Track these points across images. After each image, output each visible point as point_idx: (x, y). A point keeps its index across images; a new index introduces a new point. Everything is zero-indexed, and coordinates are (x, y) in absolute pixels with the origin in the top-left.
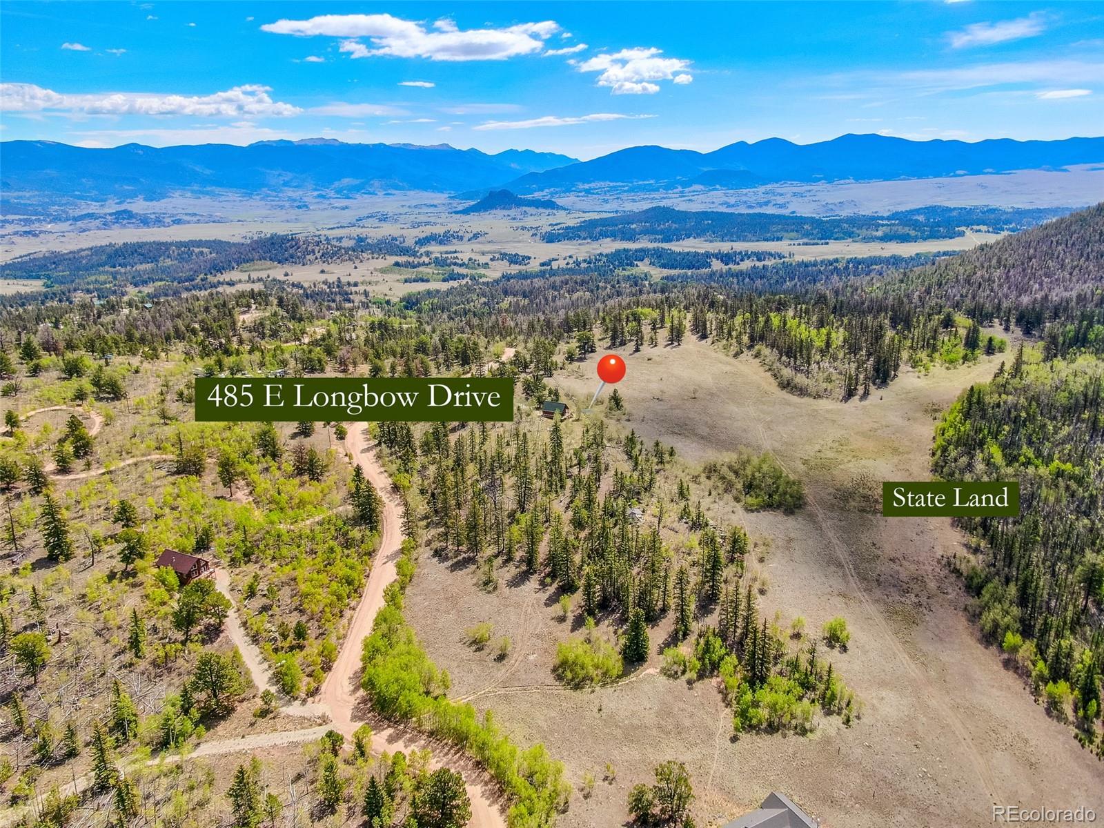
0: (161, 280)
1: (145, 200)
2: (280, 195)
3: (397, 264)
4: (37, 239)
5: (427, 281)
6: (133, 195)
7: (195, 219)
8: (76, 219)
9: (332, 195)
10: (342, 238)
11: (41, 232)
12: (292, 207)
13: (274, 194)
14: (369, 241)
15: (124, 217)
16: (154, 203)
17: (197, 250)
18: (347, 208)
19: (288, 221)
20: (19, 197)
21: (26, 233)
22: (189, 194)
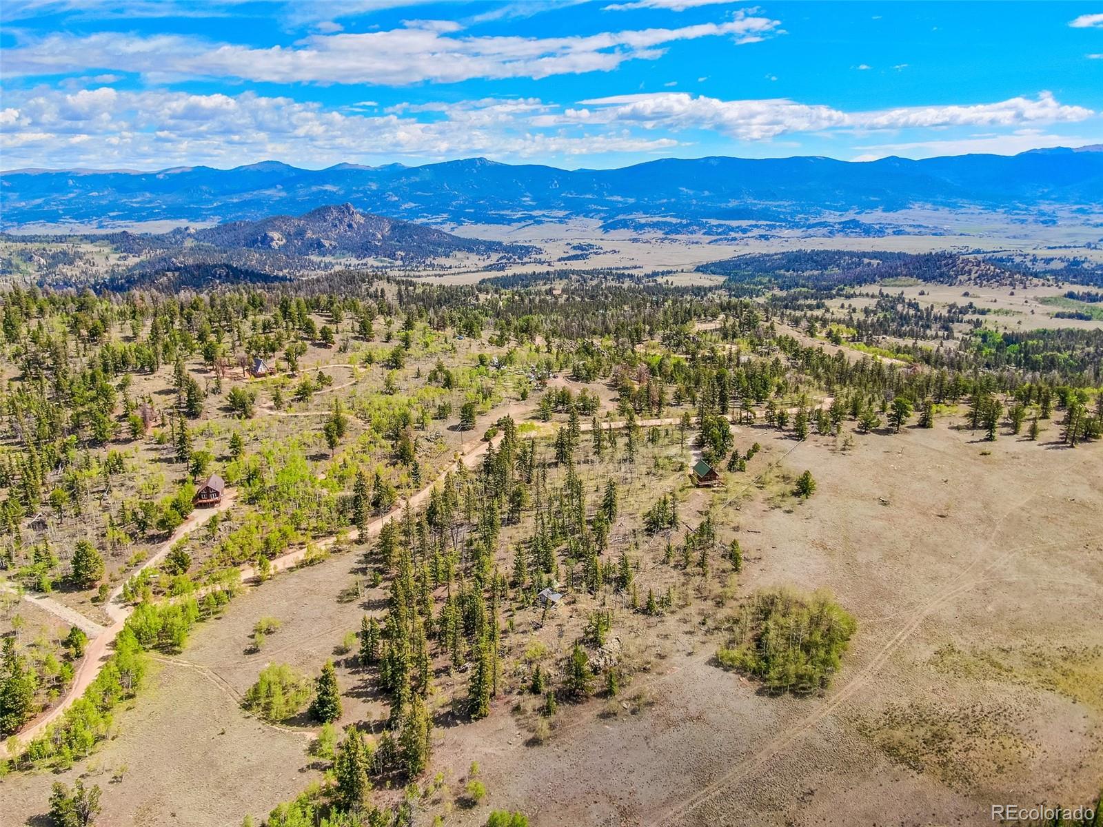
0: (803, 286)
1: (884, 211)
2: (1031, 208)
3: (1071, 295)
4: (767, 243)
5: (1088, 319)
6: (872, 206)
7: (917, 231)
8: (810, 227)
9: (1096, 210)
10: (1052, 259)
11: (772, 236)
12: (1036, 221)
13: (1025, 206)
14: (1085, 265)
15: (851, 227)
16: (891, 214)
17: (866, 261)
19: (1014, 237)
20: (779, 206)
21: (761, 236)
22: (929, 206)
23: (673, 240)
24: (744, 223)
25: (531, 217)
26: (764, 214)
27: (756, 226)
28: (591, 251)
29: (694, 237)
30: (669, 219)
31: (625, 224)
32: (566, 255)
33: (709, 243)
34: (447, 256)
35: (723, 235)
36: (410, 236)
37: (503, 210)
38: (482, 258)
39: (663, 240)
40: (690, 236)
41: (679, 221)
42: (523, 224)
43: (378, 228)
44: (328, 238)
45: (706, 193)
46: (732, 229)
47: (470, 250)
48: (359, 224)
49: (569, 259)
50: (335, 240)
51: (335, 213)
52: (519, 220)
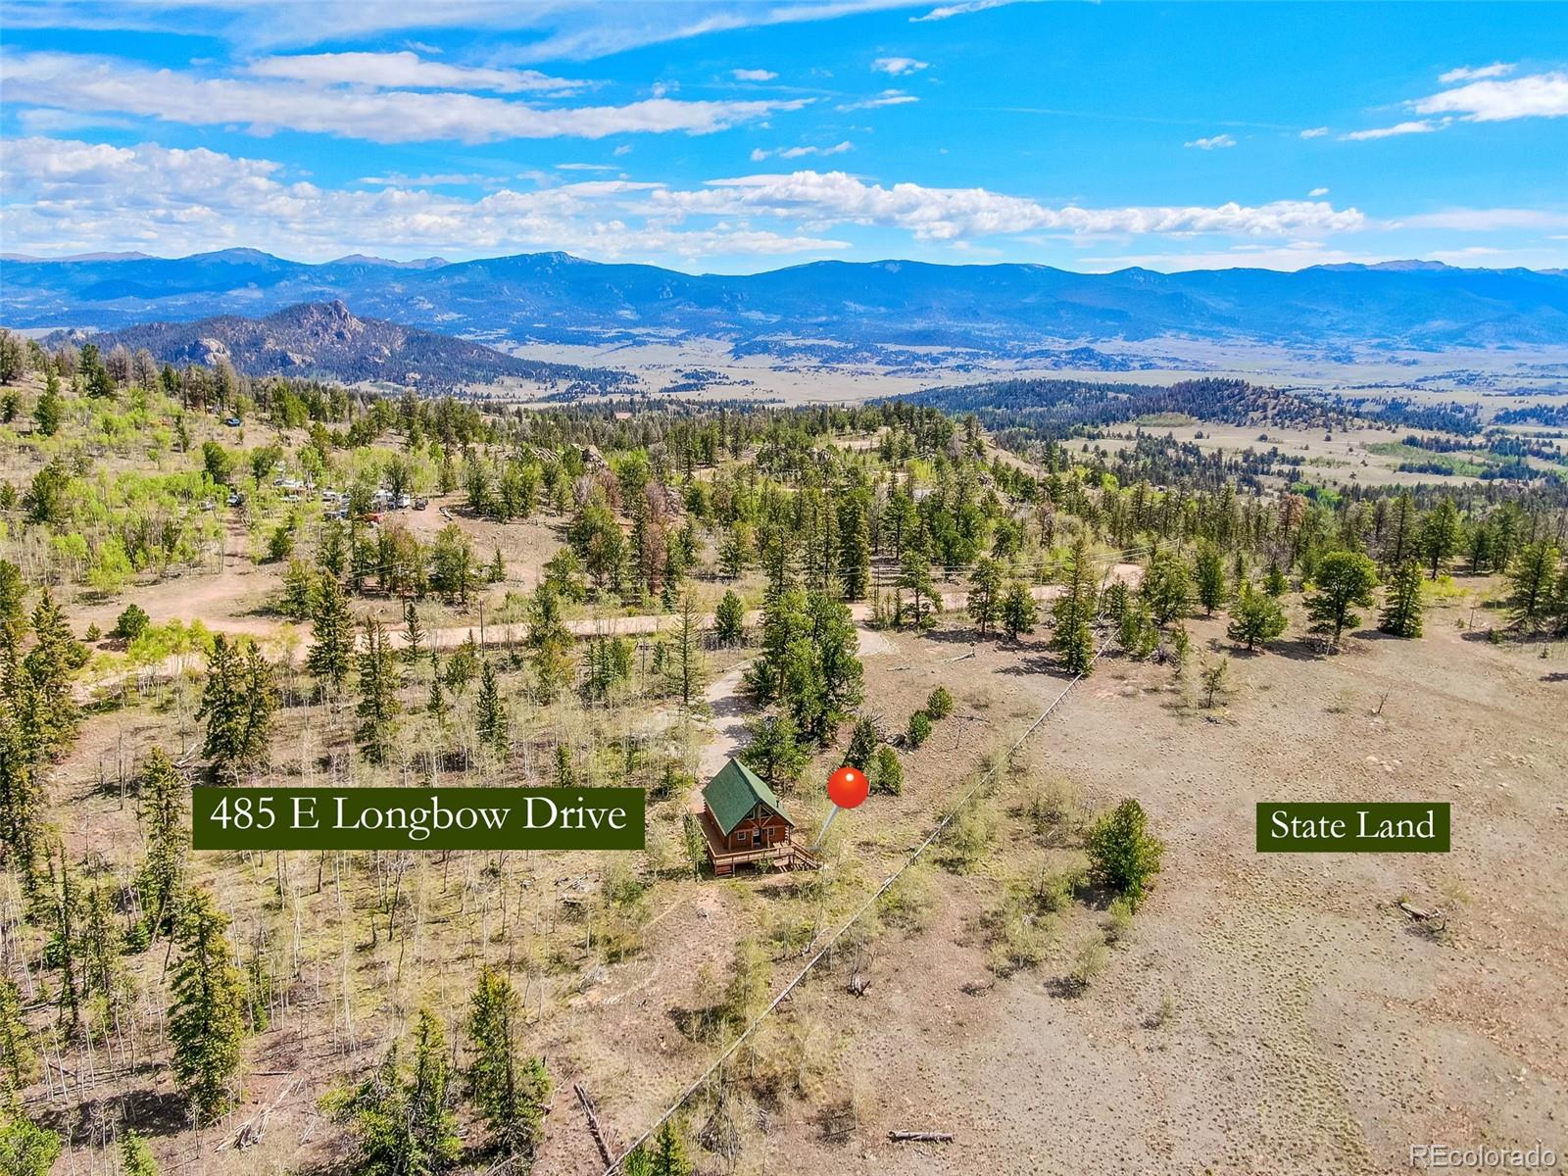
1: (1126, 338)
2: (1318, 341)
4: (966, 374)
6: (1112, 334)
7: (1172, 365)
8: (1026, 356)
9: (1402, 345)
11: (974, 367)
12: (1326, 358)
13: (1309, 339)
15: (1084, 356)
16: (1136, 344)
18: (1414, 362)
20: (984, 329)
21: (959, 367)
22: (1184, 335)
23: (832, 369)
24: (936, 350)
25: (628, 336)
26: (965, 339)
27: (952, 354)
28: (712, 380)
29: (863, 367)
30: (828, 342)
31: (765, 349)
32: (671, 386)
33: (885, 375)
34: (489, 382)
35: (906, 364)
36: (435, 353)
37: (589, 325)
38: (543, 386)
39: (817, 369)
40: (859, 365)
41: (843, 345)
42: (617, 345)
43: (384, 340)
44: (301, 351)
45: (883, 310)
46: (918, 358)
47: (527, 375)
48: (354, 333)
49: (675, 390)
50: (312, 354)
51: (316, 315)
52: (611, 340)
